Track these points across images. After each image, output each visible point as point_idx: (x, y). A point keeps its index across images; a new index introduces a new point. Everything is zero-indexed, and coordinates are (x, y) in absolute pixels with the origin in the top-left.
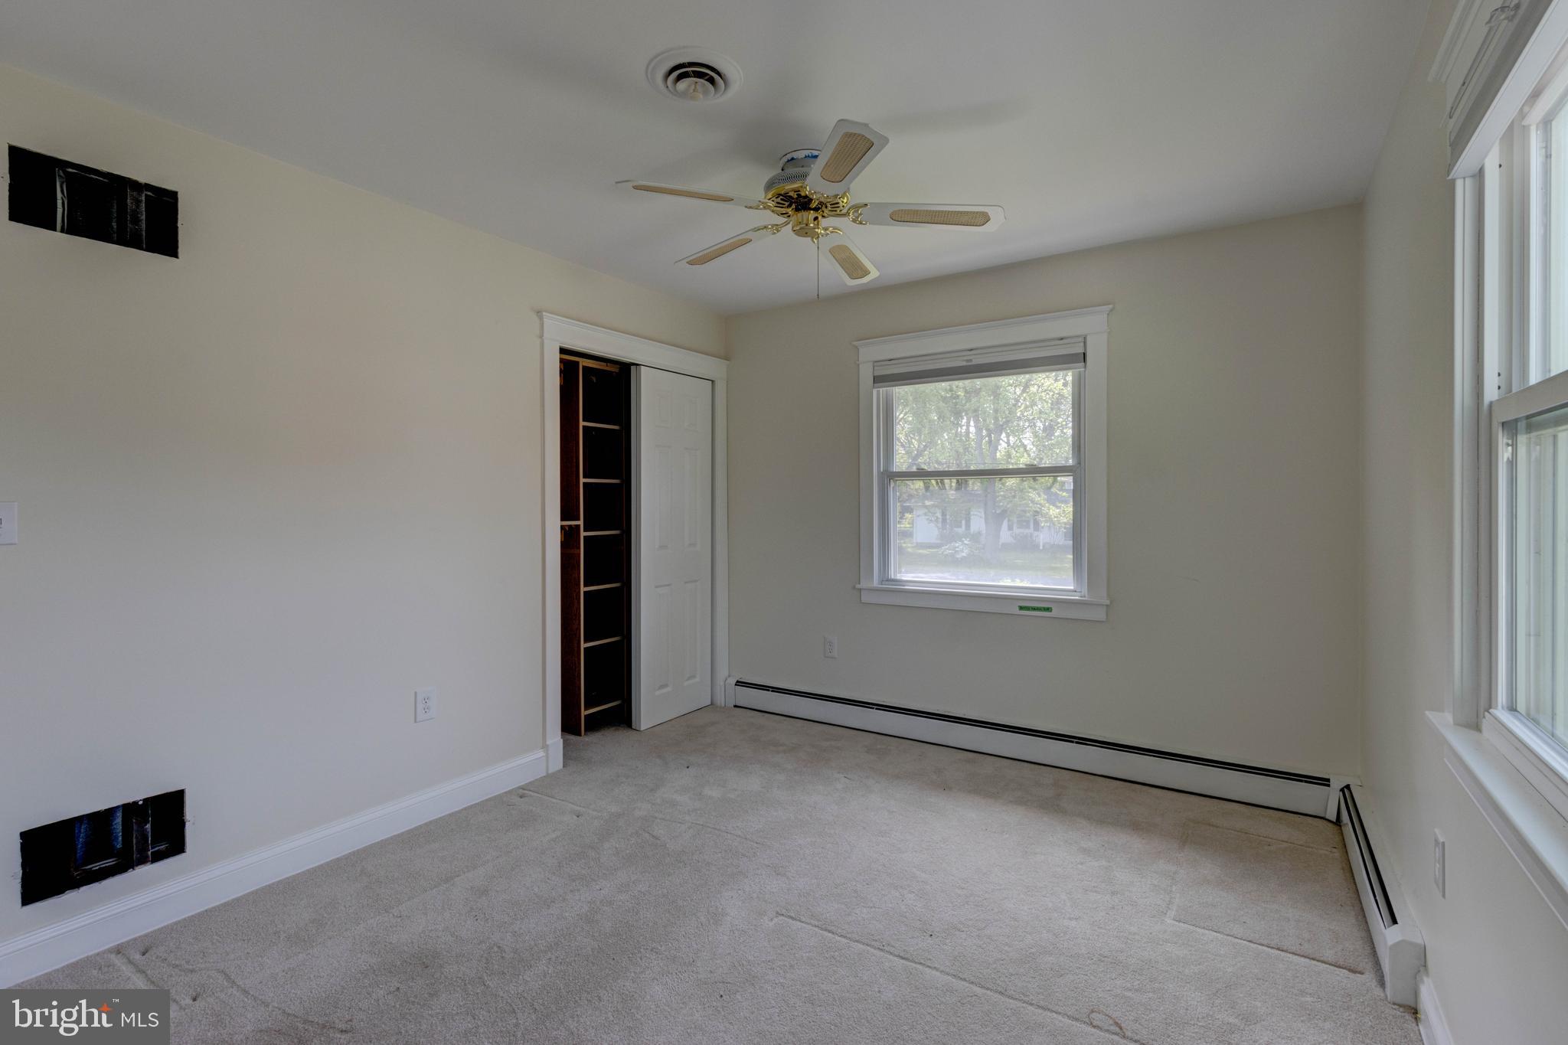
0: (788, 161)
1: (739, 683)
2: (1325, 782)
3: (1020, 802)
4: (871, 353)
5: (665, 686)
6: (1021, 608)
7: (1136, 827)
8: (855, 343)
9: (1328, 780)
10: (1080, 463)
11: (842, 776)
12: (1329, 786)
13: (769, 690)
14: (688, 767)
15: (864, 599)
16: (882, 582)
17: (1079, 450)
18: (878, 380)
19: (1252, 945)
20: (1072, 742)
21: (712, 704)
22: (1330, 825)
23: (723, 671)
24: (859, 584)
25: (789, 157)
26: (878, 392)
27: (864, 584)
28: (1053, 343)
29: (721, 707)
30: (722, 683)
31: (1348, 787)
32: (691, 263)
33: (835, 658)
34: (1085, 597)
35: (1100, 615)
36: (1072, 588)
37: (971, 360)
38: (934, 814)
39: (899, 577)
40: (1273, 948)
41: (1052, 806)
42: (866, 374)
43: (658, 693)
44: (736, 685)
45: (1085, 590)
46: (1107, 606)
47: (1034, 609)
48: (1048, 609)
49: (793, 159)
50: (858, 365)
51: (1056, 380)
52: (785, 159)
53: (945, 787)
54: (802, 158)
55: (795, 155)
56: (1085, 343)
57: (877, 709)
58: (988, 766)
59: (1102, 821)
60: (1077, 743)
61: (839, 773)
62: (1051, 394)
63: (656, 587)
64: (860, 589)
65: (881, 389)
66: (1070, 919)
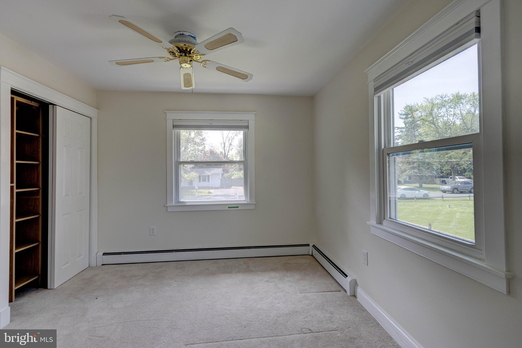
0: (181, 34)
1: (104, 254)
2: (308, 245)
3: (239, 272)
4: (171, 116)
5: (68, 263)
6: (229, 208)
7: (274, 270)
8: (164, 111)
9: (309, 244)
10: (246, 160)
11: (173, 281)
12: (309, 246)
13: (122, 254)
14: (97, 298)
15: (168, 210)
16: (176, 203)
17: (246, 156)
18: (174, 126)
19: (318, 293)
20: (246, 249)
21: (89, 266)
22: (310, 256)
23: (95, 249)
24: (167, 204)
25: (181, 33)
26: (175, 131)
27: (168, 205)
28: (238, 121)
29: (94, 267)
30: (95, 256)
31: (314, 245)
32: (117, 63)
33: (155, 235)
34: (248, 202)
35: (253, 207)
36: (244, 199)
37: (212, 124)
38: (216, 284)
39: (182, 200)
40: (323, 292)
41: (248, 270)
42: (170, 124)
43: (63, 268)
44: (103, 255)
45: (249, 200)
46: (255, 204)
47: (233, 207)
48: (238, 207)
49: (183, 34)
50: (166, 120)
51: (187, 133)
52: (179, 33)
53: (213, 274)
54: (187, 35)
55: (184, 33)
56: (248, 123)
57: (175, 252)
58: (222, 263)
59: (264, 271)
60: (247, 249)
61: (171, 280)
62: (185, 137)
63: (63, 215)
64: (167, 206)
65: (176, 130)
66: (277, 304)
